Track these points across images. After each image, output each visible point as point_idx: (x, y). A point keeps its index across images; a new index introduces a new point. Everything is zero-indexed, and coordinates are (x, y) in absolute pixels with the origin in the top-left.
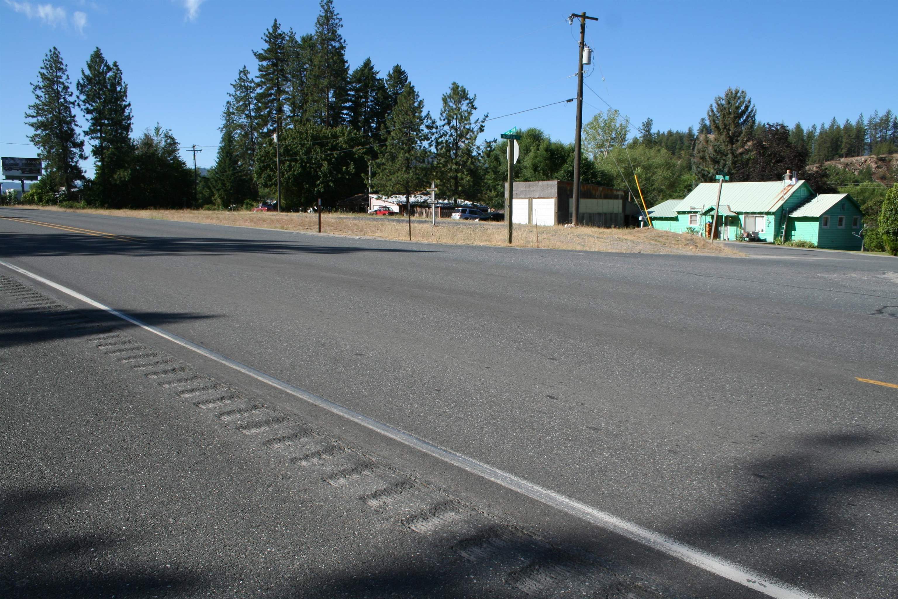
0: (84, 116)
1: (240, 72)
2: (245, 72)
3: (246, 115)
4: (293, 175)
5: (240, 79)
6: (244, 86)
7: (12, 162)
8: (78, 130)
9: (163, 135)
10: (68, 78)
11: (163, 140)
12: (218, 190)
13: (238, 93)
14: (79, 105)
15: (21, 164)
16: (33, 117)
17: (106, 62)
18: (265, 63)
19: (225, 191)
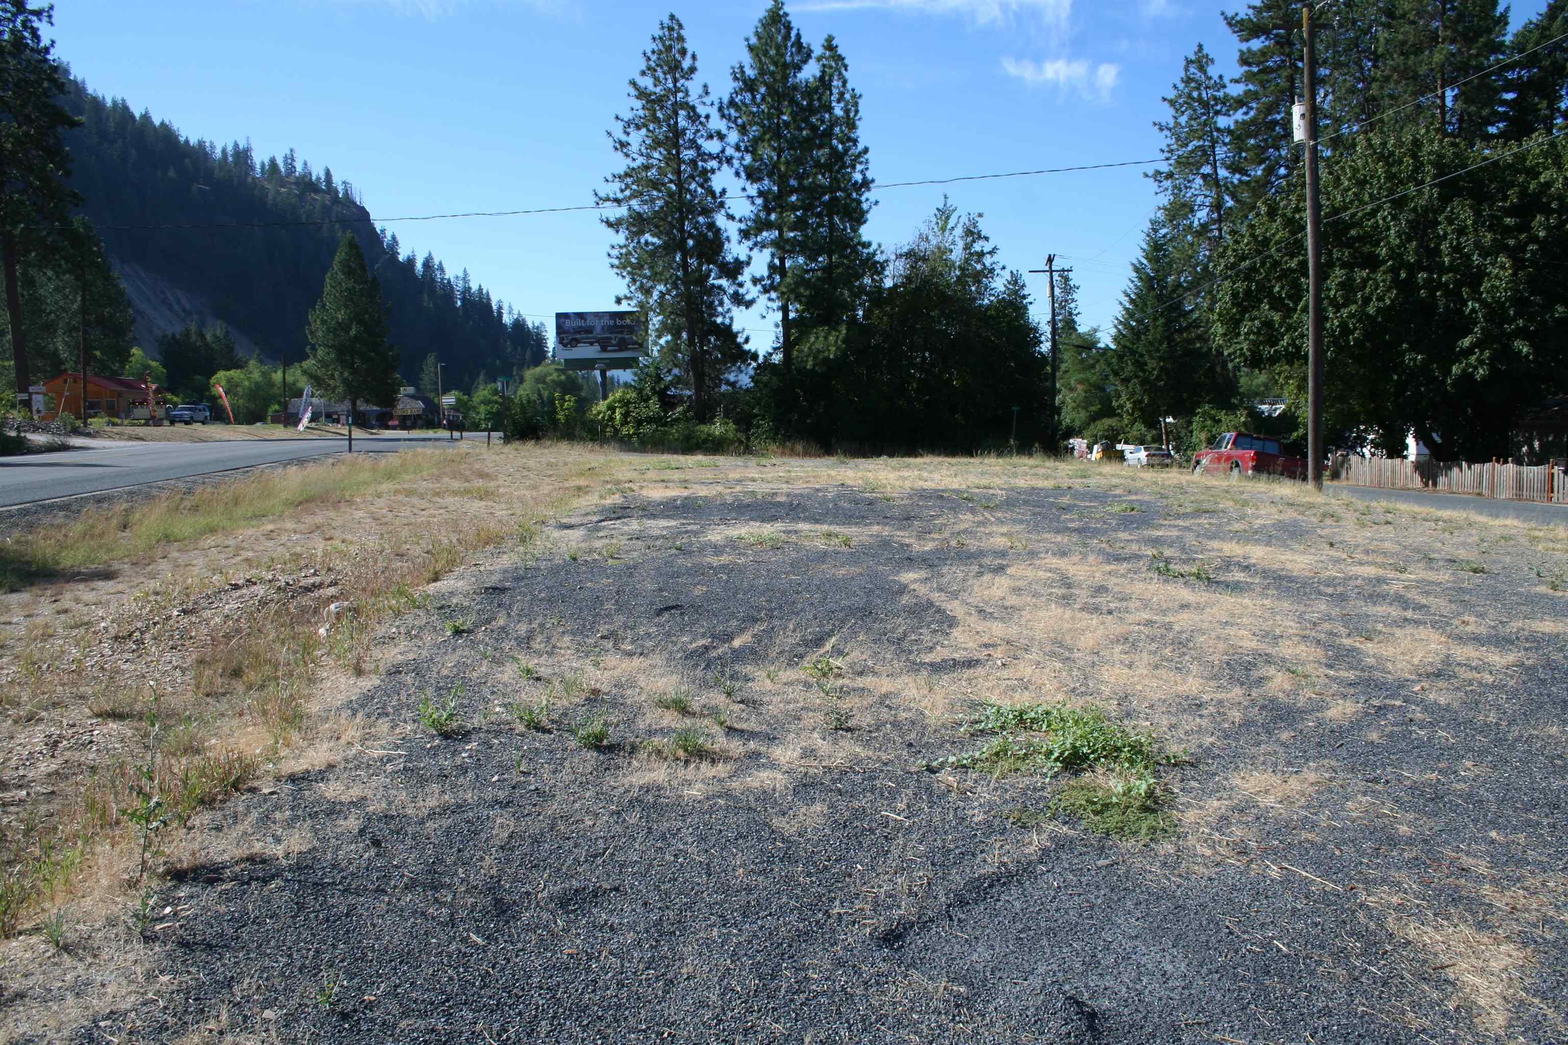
0: (744, 189)
1: (1189, 62)
2: (1201, 61)
3: (1204, 177)
4: (1362, 316)
5: (1188, 81)
6: (1200, 100)
7: (579, 323)
8: (731, 229)
9: (959, 231)
10: (707, 93)
11: (961, 244)
12: (1126, 381)
13: (1183, 120)
14: (729, 161)
15: (598, 329)
16: (618, 201)
17: (798, 36)
18: (1256, 44)
19: (1143, 383)
